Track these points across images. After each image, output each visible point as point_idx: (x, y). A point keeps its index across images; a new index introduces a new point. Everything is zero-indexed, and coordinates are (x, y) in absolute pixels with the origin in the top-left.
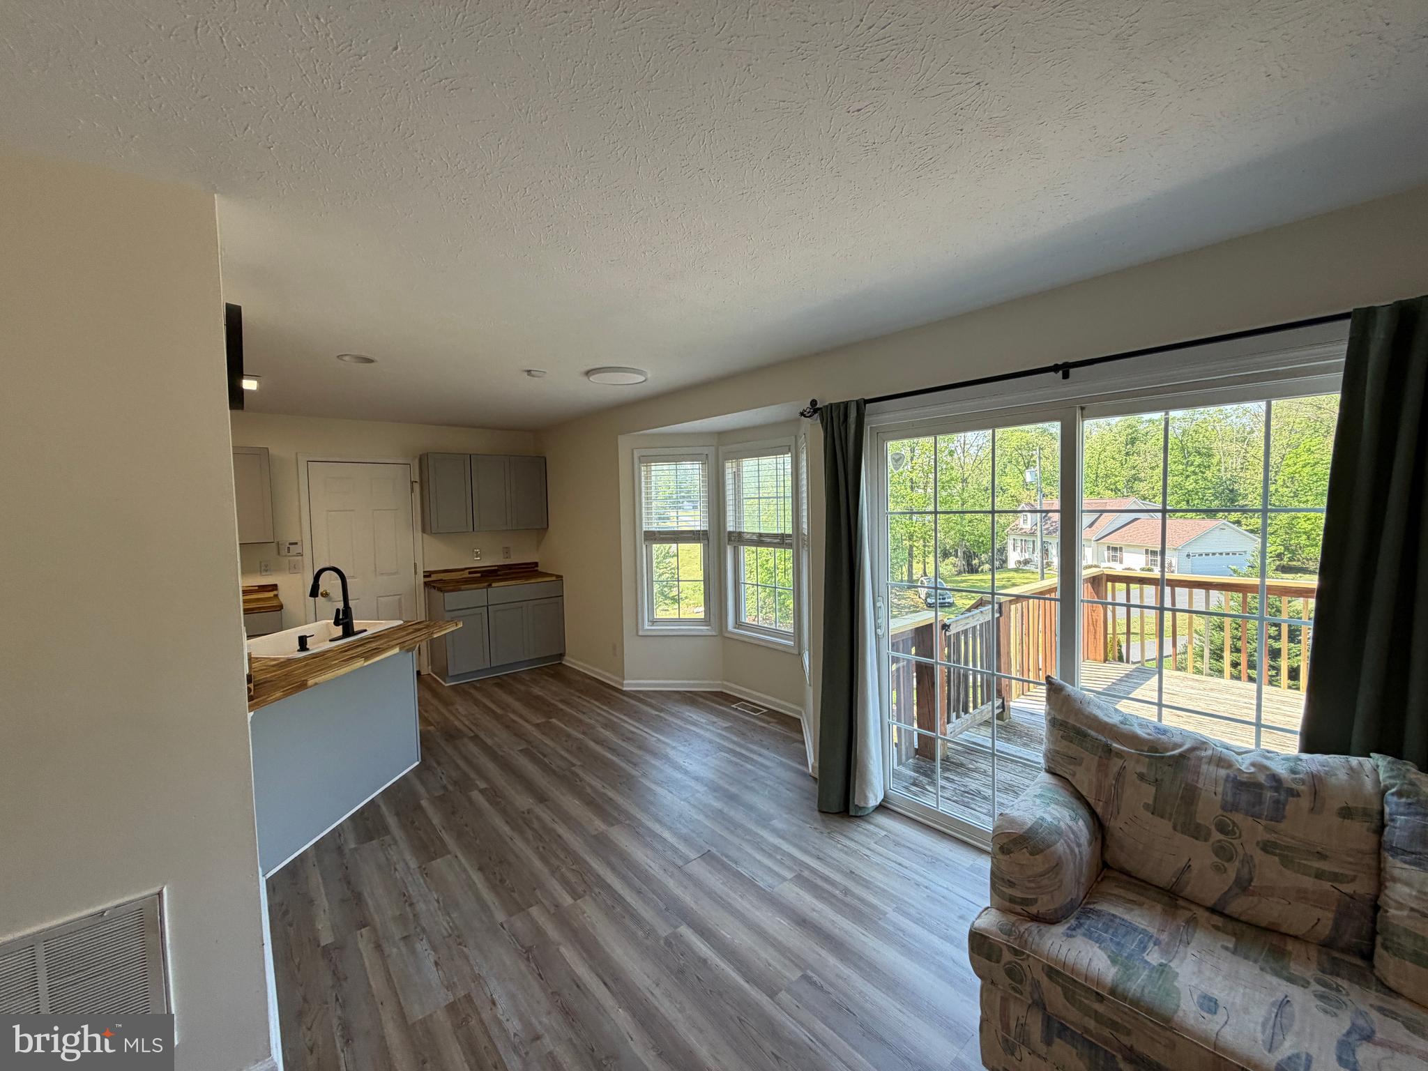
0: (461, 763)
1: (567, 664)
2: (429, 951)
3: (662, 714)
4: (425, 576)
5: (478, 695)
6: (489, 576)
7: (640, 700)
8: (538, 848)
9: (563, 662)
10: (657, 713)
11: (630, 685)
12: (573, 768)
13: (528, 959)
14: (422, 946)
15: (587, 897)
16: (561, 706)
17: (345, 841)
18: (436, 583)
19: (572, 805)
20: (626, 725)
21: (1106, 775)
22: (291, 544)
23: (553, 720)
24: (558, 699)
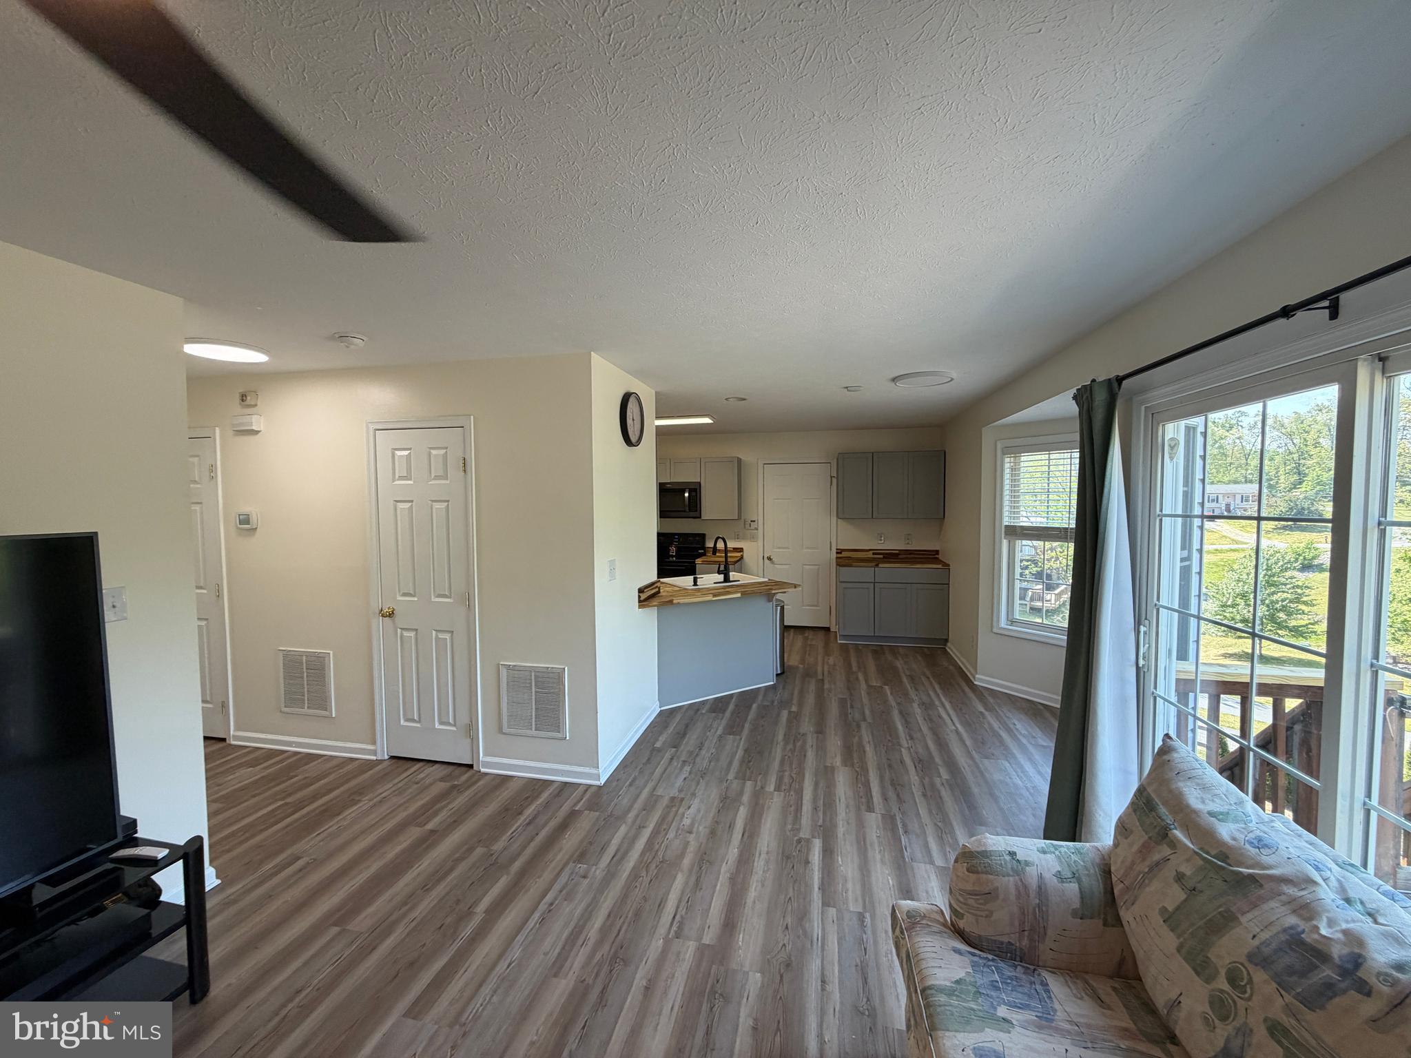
0: (796, 692)
1: (948, 650)
2: (688, 772)
4: (837, 553)
6: (891, 557)
7: (980, 696)
8: (786, 755)
9: (945, 647)
11: (980, 679)
12: (862, 722)
13: (721, 802)
14: (687, 768)
15: (782, 793)
16: (905, 680)
17: (703, 708)
18: (845, 559)
19: (835, 743)
20: (941, 710)
21: (1144, 860)
22: (751, 521)
23: (886, 687)
24: (908, 674)
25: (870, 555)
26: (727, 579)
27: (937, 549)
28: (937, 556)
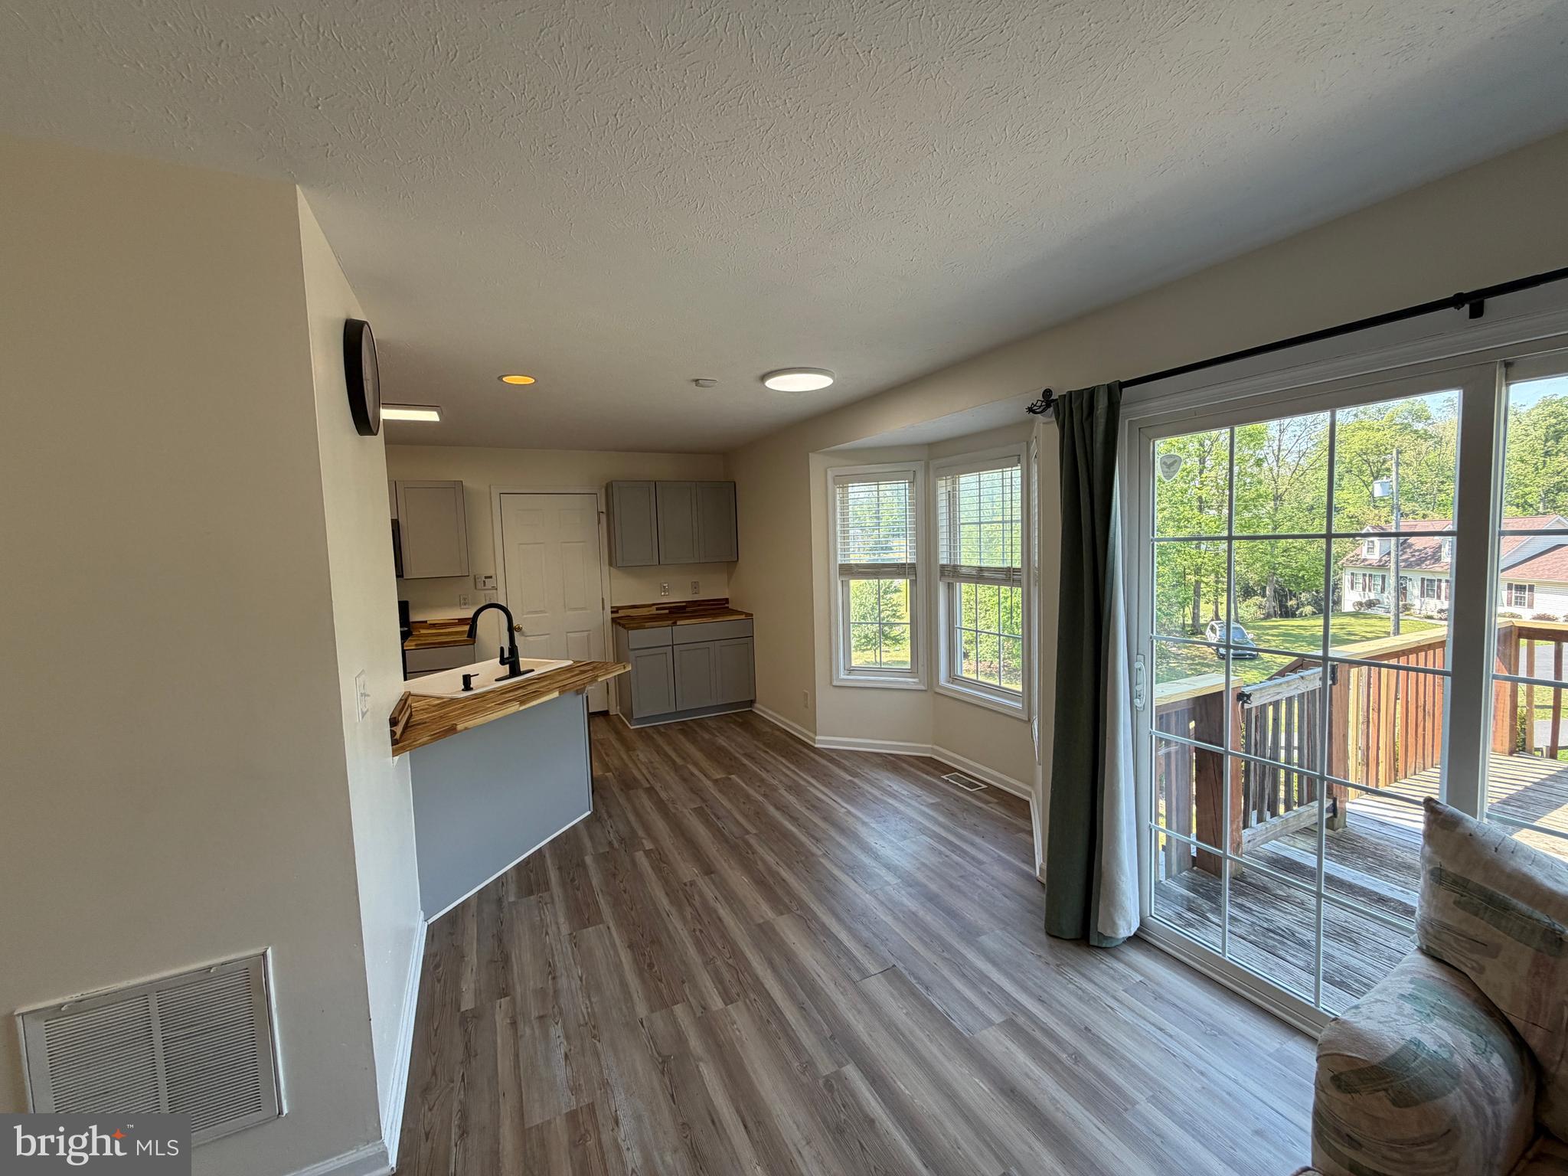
0: (632, 818)
1: (756, 711)
2: (562, 1039)
3: (856, 780)
4: (612, 612)
5: (660, 740)
6: (676, 612)
7: (832, 760)
8: (694, 930)
9: (754, 710)
10: (851, 778)
11: (822, 741)
12: (747, 836)
13: (663, 1073)
14: (556, 1031)
15: (740, 1003)
16: (745, 761)
17: (507, 892)
18: (623, 620)
19: (739, 881)
20: (811, 789)
21: (1552, 984)
22: (486, 577)
23: (733, 776)
24: (742, 752)
25: (653, 611)
26: (515, 671)
27: (727, 597)
28: (727, 605)
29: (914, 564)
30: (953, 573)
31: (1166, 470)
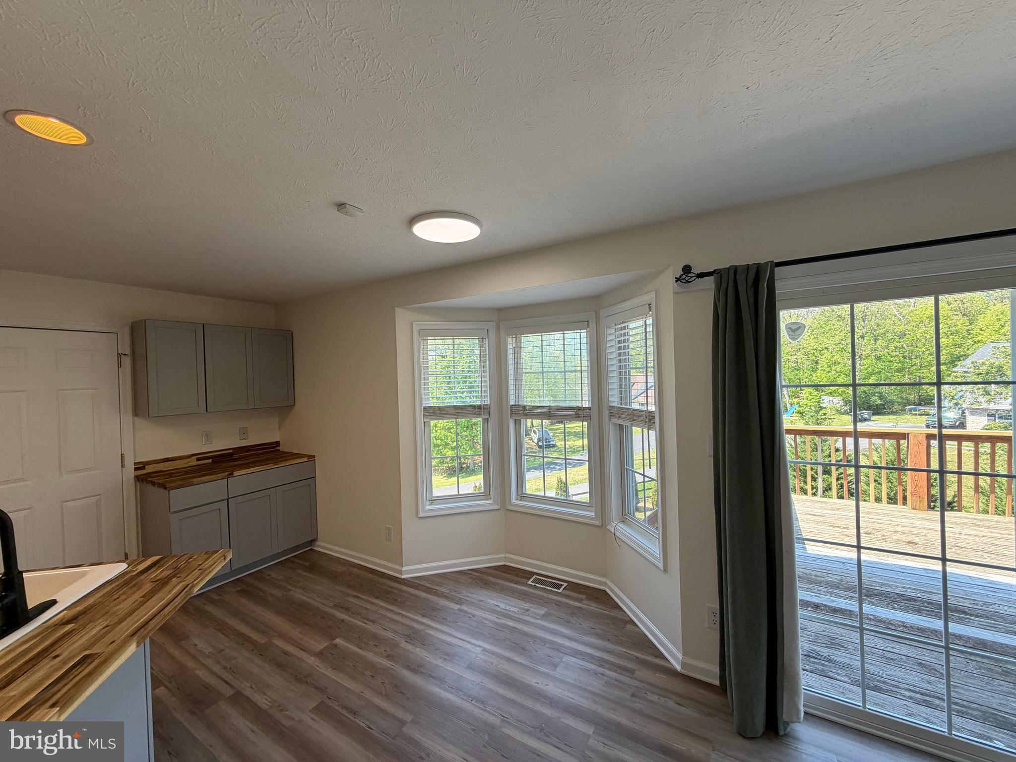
1: (323, 551)
3: (464, 608)
4: (136, 469)
6: (225, 462)
7: (428, 590)
9: (315, 548)
10: (458, 607)
11: (409, 571)
18: (150, 476)
23: (338, 641)
24: (332, 604)
25: (193, 462)
27: (278, 440)
28: (277, 448)
29: (487, 405)
30: (522, 412)
31: (792, 333)
